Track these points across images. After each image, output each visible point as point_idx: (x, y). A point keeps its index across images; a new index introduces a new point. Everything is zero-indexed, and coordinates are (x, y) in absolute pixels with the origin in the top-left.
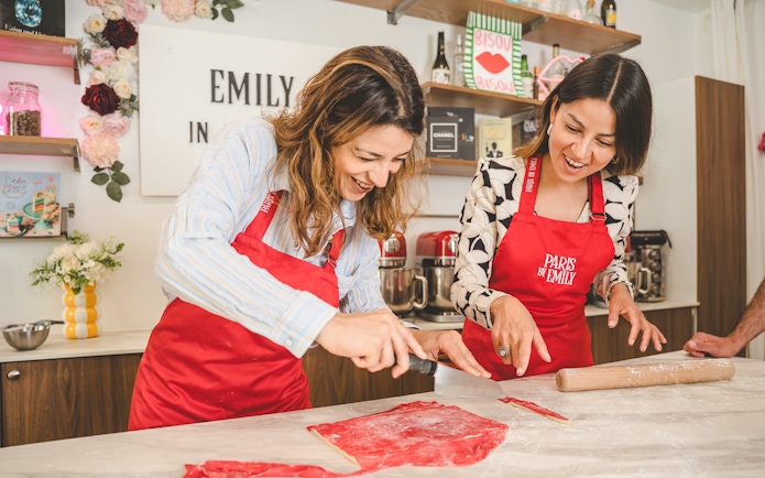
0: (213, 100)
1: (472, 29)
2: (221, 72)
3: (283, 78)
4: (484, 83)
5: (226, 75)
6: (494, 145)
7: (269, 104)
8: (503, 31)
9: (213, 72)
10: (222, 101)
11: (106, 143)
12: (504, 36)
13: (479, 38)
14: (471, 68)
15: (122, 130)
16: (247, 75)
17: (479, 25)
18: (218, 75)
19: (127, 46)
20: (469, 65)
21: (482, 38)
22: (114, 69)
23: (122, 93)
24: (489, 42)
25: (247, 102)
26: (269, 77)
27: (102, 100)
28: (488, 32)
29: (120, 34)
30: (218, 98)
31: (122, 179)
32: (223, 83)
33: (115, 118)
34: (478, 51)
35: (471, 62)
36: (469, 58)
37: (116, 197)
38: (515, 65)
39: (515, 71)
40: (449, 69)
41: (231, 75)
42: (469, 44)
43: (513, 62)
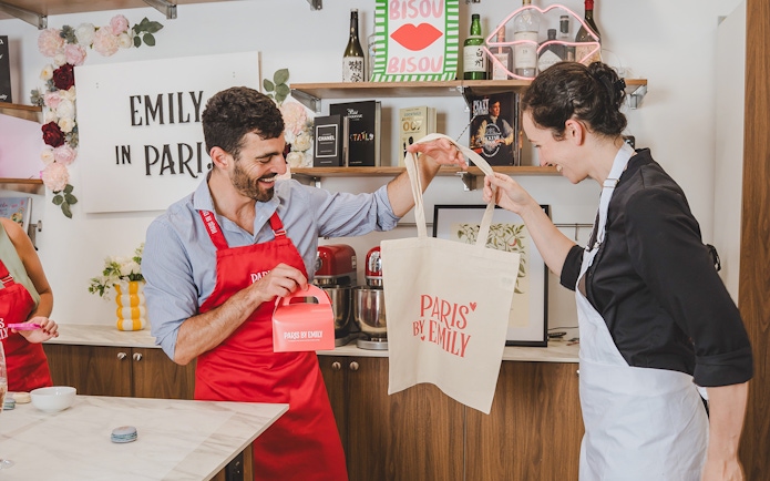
0: (133, 124)
1: (385, 1)
2: (139, 97)
3: (192, 94)
4: (399, 66)
5: (143, 100)
6: (411, 141)
7: (181, 121)
9: (132, 98)
10: (140, 124)
11: (58, 170)
12: (431, 1)
13: (395, 10)
14: (386, 49)
15: (71, 159)
16: (160, 96)
18: (136, 100)
19: (66, 89)
20: (383, 46)
21: (400, 10)
22: (60, 109)
23: (66, 127)
24: (410, 11)
25: (162, 122)
26: (180, 94)
27: (54, 135)
28: (407, 0)
29: (63, 78)
30: (137, 122)
31: (71, 200)
32: (140, 107)
33: (64, 150)
34: (394, 26)
35: (385, 41)
36: (383, 38)
37: (69, 215)
38: (449, 33)
39: (449, 41)
40: (361, 55)
41: (147, 98)
42: (382, 20)
43: (447, 29)
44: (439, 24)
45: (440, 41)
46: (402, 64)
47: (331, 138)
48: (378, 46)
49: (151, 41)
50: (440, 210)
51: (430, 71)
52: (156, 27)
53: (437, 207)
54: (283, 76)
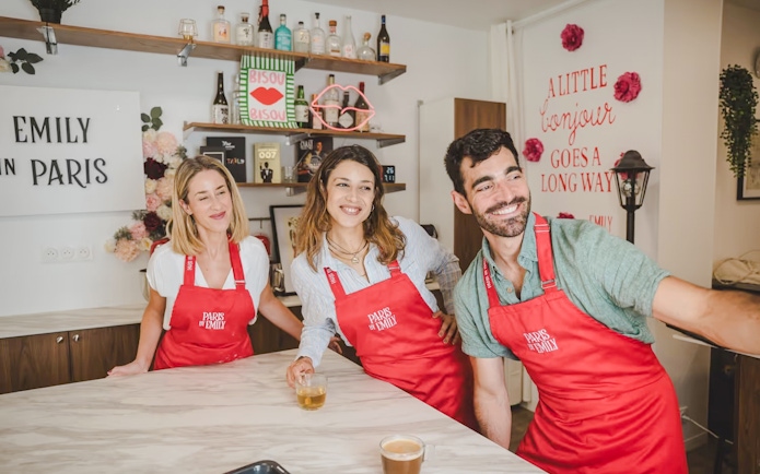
0: (18, 140)
1: (247, 69)
2: (24, 118)
3: (80, 120)
4: (257, 114)
5: (28, 120)
6: (266, 164)
7: (69, 141)
8: (277, 68)
9: (15, 118)
10: (26, 141)
12: (277, 73)
13: (253, 77)
14: (247, 102)
16: (47, 120)
17: (253, 66)
18: (20, 121)
20: (244, 100)
21: (257, 77)
24: (263, 79)
25: (49, 141)
26: (67, 119)
28: (262, 71)
30: (22, 138)
32: (26, 128)
34: (253, 87)
35: (246, 97)
36: (244, 94)
38: (289, 96)
39: (289, 101)
40: (226, 104)
41: (33, 120)
42: (244, 82)
43: (287, 93)
44: (281, 89)
45: (283, 101)
46: (259, 113)
48: (241, 100)
49: (31, 71)
50: (276, 210)
51: (279, 120)
52: (36, 58)
53: (272, 208)
54: (157, 111)
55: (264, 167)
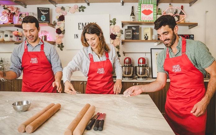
1: (140, 4)
4: (144, 18)
5: (82, 24)
6: (146, 35)
8: (150, 3)
9: (79, 23)
11: (59, 40)
12: (150, 5)
13: (143, 6)
14: (140, 15)
15: (63, 37)
16: (86, 23)
17: (142, 3)
18: (80, 24)
19: (62, 21)
20: (140, 14)
21: (144, 6)
22: (60, 25)
23: (62, 30)
24: (146, 7)
27: (59, 31)
28: (145, 4)
29: (62, 18)
30: (80, 29)
31: (63, 47)
32: (81, 26)
33: (61, 35)
34: (142, 10)
36: (140, 12)
37: (62, 50)
38: (154, 12)
39: (154, 14)
40: (134, 16)
41: (82, 23)
42: (140, 8)
43: (154, 11)
44: (152, 10)
45: (152, 14)
46: (145, 18)
47: (130, 33)
48: (139, 14)
49: (83, 11)
50: (152, 50)
51: (151, 20)
52: (85, 8)
53: (151, 49)
54: (115, 19)
55: (145, 35)
